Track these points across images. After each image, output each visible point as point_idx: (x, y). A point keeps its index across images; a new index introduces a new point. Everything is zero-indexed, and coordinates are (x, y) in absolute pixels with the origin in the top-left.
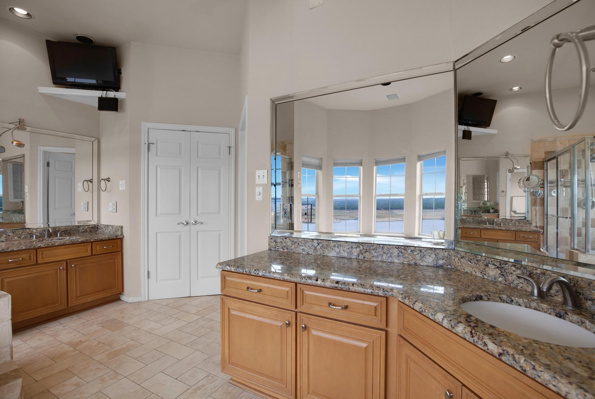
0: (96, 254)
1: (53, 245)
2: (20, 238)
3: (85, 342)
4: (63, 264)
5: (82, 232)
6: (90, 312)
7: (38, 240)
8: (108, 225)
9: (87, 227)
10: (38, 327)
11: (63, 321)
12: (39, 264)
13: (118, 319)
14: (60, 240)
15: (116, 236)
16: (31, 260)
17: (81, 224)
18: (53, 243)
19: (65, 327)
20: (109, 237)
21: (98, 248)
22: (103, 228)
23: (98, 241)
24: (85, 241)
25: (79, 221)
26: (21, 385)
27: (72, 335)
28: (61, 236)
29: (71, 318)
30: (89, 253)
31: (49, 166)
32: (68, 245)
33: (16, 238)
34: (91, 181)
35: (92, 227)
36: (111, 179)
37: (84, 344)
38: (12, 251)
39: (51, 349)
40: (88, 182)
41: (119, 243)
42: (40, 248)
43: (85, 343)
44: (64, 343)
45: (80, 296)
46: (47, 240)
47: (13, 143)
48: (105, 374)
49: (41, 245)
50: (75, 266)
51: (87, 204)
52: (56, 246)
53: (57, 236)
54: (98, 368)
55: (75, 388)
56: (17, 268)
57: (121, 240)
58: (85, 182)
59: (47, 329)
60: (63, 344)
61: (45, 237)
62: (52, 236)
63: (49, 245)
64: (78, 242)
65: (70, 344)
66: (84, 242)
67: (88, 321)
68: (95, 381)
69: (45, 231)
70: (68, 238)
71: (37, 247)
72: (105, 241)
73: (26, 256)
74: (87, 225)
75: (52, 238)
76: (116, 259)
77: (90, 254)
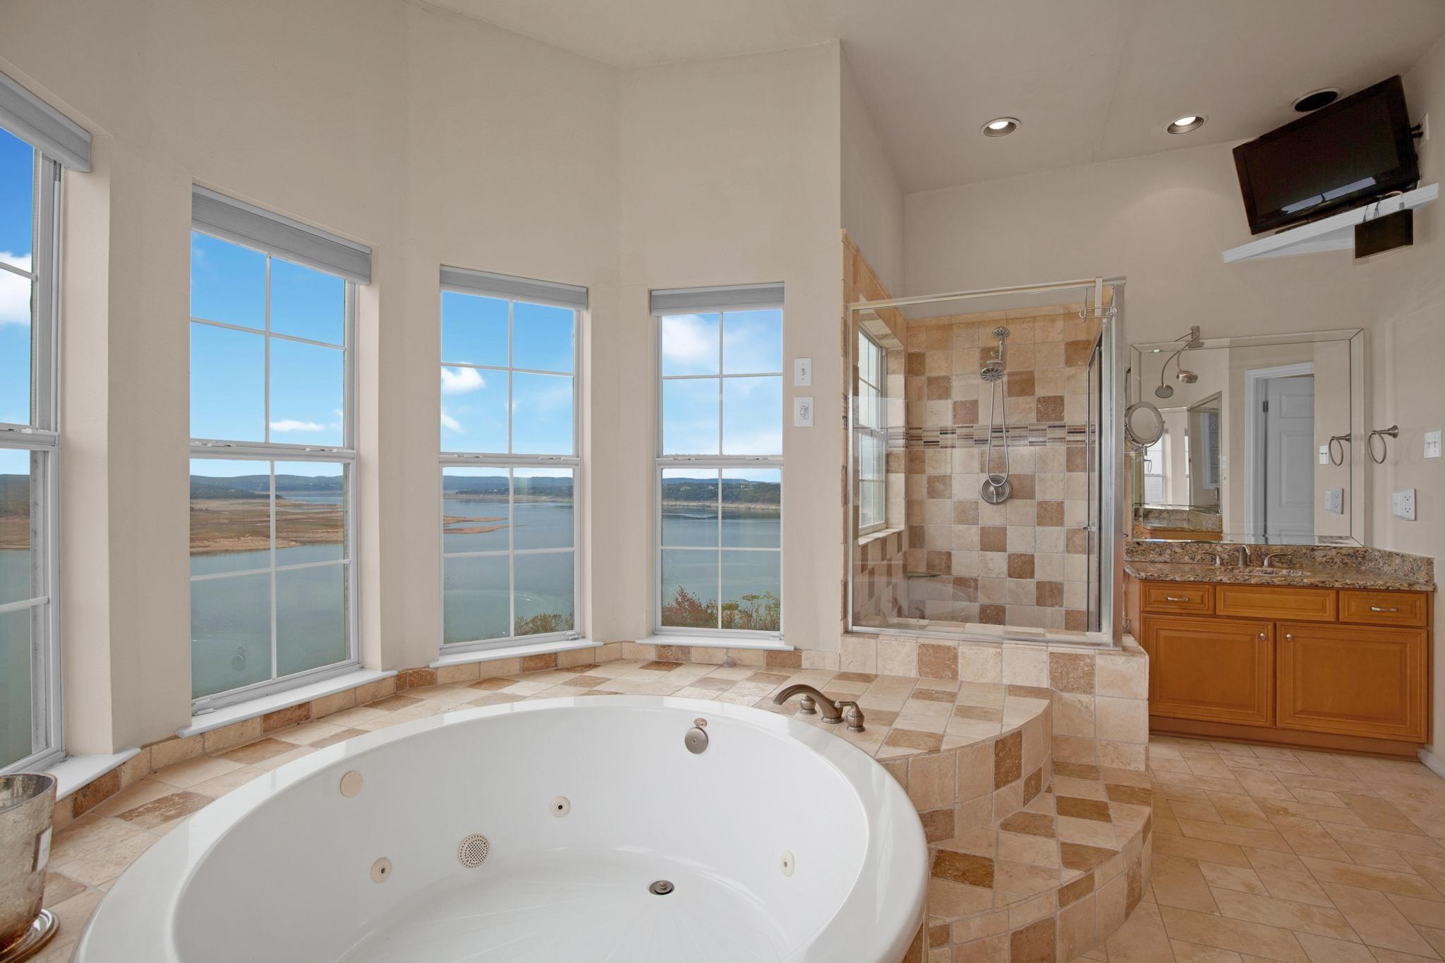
0: (1347, 620)
1: (1247, 582)
2: (1194, 560)
3: (1294, 815)
4: (1268, 628)
5: (1320, 563)
6: (1327, 758)
7: (1223, 569)
8: (1390, 553)
9: (1334, 552)
10: (1214, 744)
11: (1261, 751)
12: (1219, 617)
13: (1397, 808)
14: (1267, 573)
15: (1410, 585)
16: (1205, 605)
17: (1324, 543)
18: (1247, 577)
19: (1262, 767)
20: (1388, 584)
21: (1352, 608)
22: (1378, 559)
23: (1354, 589)
24: (1320, 585)
25: (1323, 537)
26: (1146, 816)
27: (1272, 788)
28: (1271, 565)
29: (1279, 754)
30: (1329, 615)
31: (1267, 411)
32: (1278, 586)
33: (1187, 558)
34: (1348, 438)
35: (1349, 555)
36: (1400, 431)
37: (1290, 819)
38: (1173, 581)
39: (1223, 795)
40: (1340, 441)
41: (1421, 603)
42: (1220, 583)
43: (1293, 818)
44: (1251, 796)
45: (1302, 712)
46: (1241, 570)
47: (1178, 377)
48: (1317, 907)
49: (1223, 579)
50: (1293, 637)
51: (1341, 495)
52: (1251, 585)
53: (1263, 565)
54: (1305, 885)
55: (1242, 889)
56: (1181, 614)
57: (1429, 596)
58: (1335, 443)
59: (1227, 755)
60: (1249, 798)
61: (1238, 564)
62: (1252, 564)
63: (1238, 580)
64: (1301, 584)
65: (1263, 804)
66: (1317, 586)
67: (1315, 776)
68: (1288, 904)
69: (1238, 551)
70: (1285, 572)
71: (1215, 580)
72: (1375, 593)
73: (1195, 595)
74: (1335, 548)
75: (1251, 568)
76: (1408, 645)
77: (1332, 618)
